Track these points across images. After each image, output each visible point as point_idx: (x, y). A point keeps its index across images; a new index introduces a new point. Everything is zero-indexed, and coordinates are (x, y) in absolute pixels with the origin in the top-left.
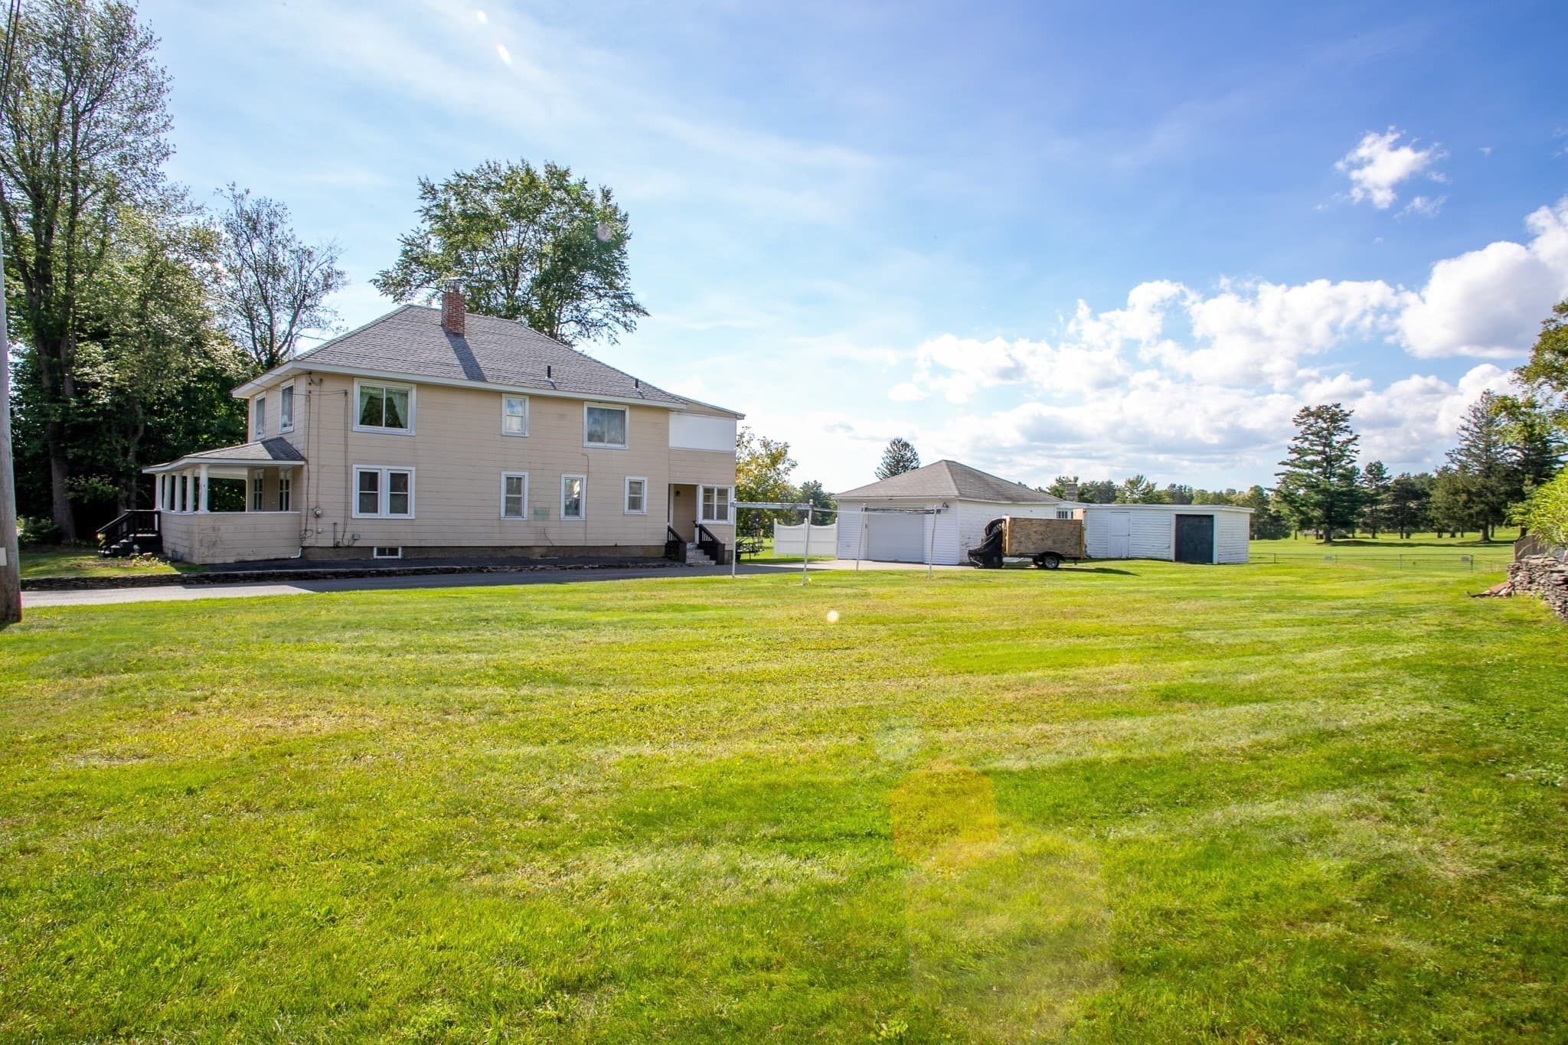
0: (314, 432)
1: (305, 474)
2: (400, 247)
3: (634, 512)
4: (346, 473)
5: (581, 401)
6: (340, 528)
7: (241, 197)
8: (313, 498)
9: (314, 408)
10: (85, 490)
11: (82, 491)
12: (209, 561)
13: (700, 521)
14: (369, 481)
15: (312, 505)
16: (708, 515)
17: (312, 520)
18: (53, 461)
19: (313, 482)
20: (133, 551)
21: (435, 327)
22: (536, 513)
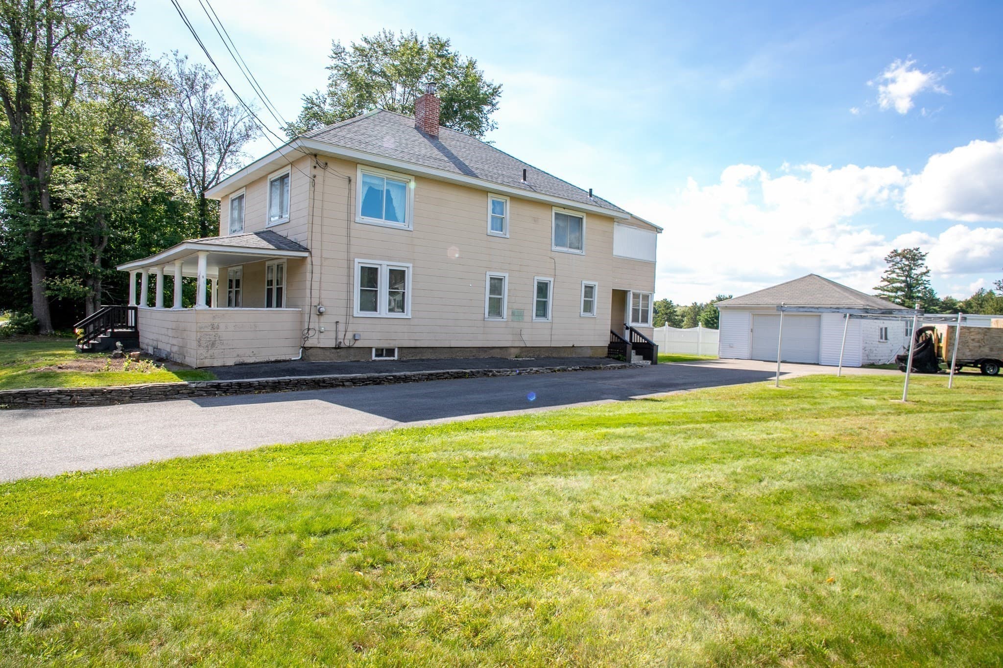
0: (317, 220)
1: (309, 267)
2: (303, 104)
3: (588, 314)
4: (349, 268)
5: (549, 205)
6: (341, 327)
7: (182, 61)
8: (315, 293)
9: (318, 197)
10: (59, 290)
11: (57, 290)
12: (208, 363)
13: (631, 324)
14: (370, 276)
15: (315, 302)
16: (635, 319)
17: (314, 317)
18: (32, 264)
19: (316, 276)
20: (116, 348)
21: (411, 129)
22: (513, 314)
